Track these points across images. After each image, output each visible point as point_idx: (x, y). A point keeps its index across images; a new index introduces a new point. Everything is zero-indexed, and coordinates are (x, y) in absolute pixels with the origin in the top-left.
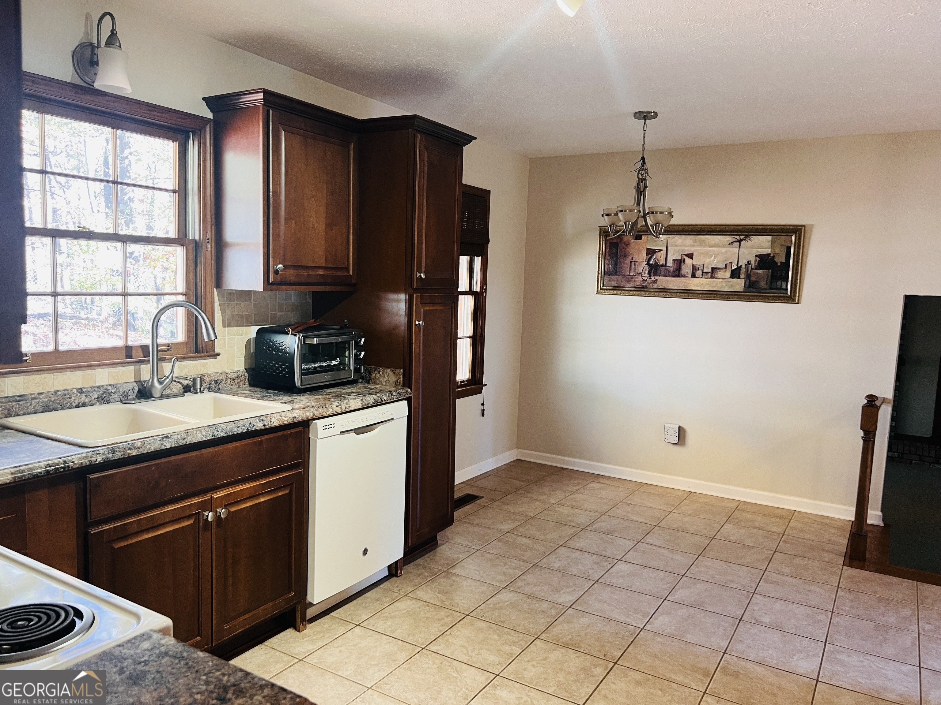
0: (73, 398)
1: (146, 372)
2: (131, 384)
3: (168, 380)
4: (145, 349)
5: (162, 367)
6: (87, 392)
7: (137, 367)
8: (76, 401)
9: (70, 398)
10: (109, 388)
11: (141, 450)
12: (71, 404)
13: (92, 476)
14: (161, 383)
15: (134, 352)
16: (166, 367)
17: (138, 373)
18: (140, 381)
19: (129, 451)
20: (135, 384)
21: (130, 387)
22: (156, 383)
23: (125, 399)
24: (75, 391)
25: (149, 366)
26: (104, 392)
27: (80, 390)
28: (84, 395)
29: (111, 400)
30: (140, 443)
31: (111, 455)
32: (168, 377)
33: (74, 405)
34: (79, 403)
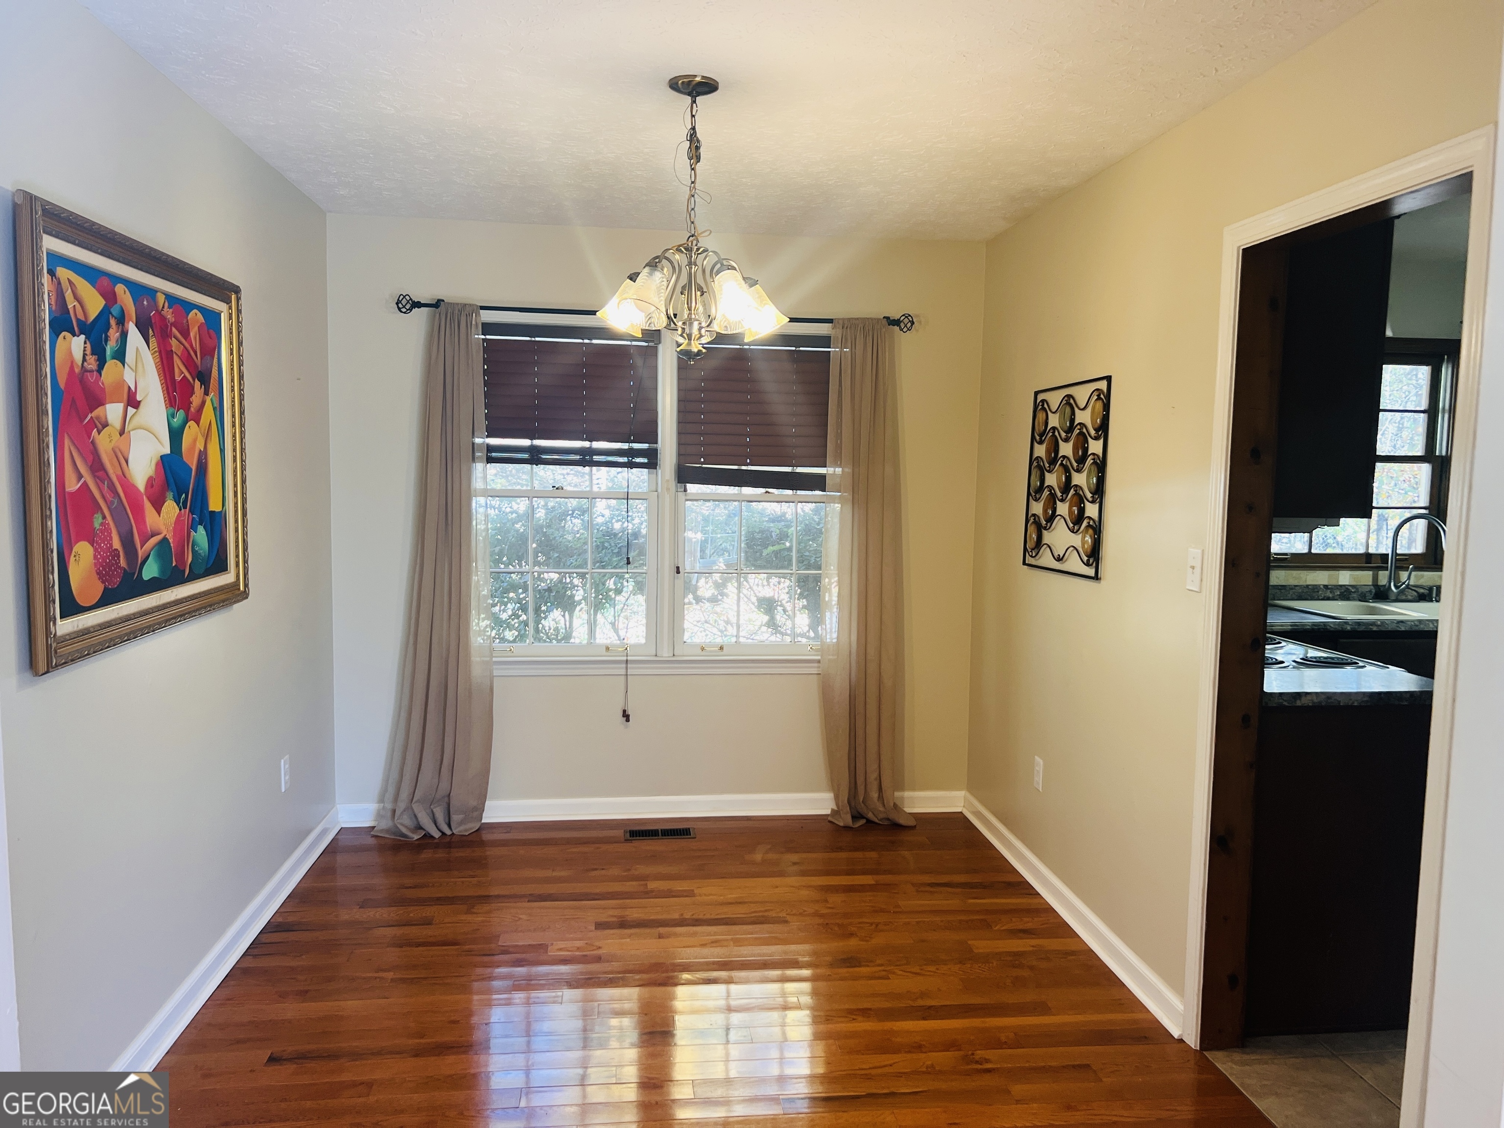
0: (1320, 592)
1: (1383, 577)
2: (1368, 587)
3: (1404, 585)
4: (1384, 557)
5: (1399, 573)
6: (1332, 588)
7: (1376, 572)
8: (1323, 595)
9: (1318, 592)
10: (1350, 588)
11: (1380, 628)
12: (1318, 597)
13: (1342, 640)
14: (1397, 587)
15: (1373, 559)
16: (1404, 576)
17: (1375, 578)
18: (1377, 585)
19: (1370, 627)
20: (1372, 587)
21: (1368, 589)
22: (1393, 588)
23: (1363, 598)
24: (1322, 586)
25: (1387, 573)
26: (1345, 591)
27: (1326, 587)
28: (1329, 591)
29: (1351, 599)
30: (1379, 623)
31: (1356, 627)
32: (1404, 583)
33: (1320, 598)
34: (1324, 597)
